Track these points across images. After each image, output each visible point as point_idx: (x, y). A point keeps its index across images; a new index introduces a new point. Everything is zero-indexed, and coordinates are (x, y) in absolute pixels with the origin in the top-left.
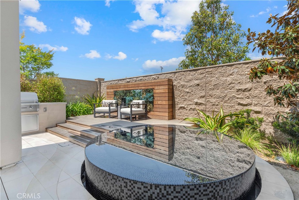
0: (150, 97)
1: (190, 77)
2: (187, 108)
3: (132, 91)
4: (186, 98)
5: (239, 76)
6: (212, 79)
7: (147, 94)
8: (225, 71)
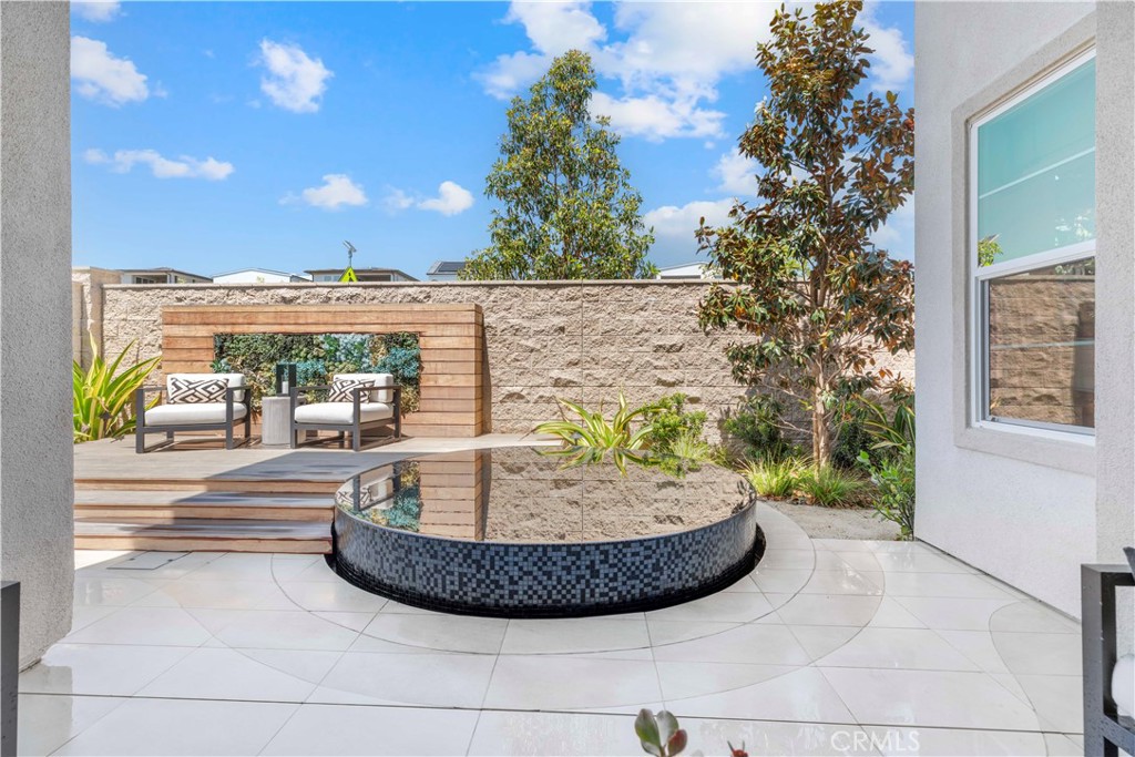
0: (407, 363)
1: (537, 306)
2: (528, 398)
3: (321, 338)
4: (527, 366)
5: (659, 314)
6: (598, 315)
7: (393, 351)
8: (629, 298)
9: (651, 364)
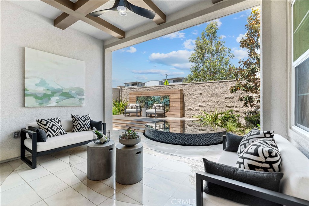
0: (167, 102)
1: (195, 88)
2: (193, 110)
3: (152, 97)
4: (193, 102)
5: (227, 89)
6: (210, 90)
7: (164, 99)
8: (218, 85)
9: (224, 102)
